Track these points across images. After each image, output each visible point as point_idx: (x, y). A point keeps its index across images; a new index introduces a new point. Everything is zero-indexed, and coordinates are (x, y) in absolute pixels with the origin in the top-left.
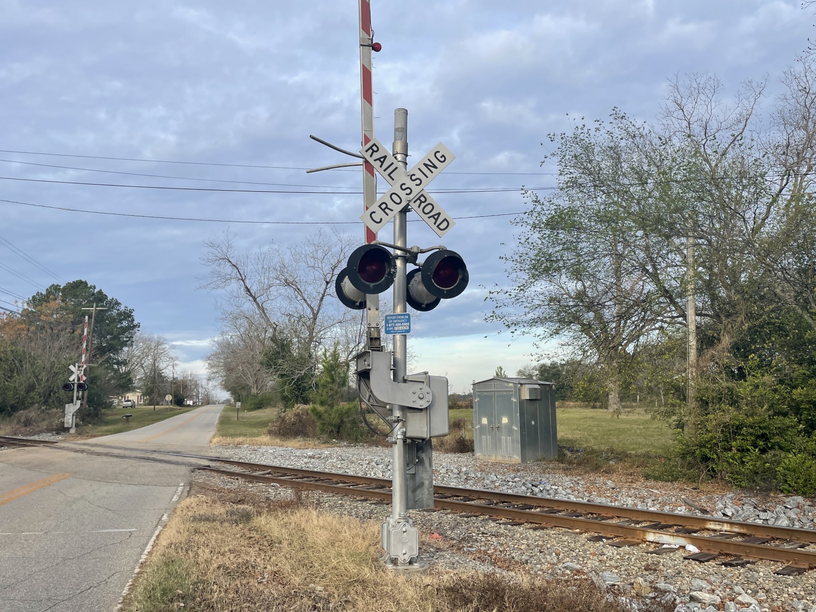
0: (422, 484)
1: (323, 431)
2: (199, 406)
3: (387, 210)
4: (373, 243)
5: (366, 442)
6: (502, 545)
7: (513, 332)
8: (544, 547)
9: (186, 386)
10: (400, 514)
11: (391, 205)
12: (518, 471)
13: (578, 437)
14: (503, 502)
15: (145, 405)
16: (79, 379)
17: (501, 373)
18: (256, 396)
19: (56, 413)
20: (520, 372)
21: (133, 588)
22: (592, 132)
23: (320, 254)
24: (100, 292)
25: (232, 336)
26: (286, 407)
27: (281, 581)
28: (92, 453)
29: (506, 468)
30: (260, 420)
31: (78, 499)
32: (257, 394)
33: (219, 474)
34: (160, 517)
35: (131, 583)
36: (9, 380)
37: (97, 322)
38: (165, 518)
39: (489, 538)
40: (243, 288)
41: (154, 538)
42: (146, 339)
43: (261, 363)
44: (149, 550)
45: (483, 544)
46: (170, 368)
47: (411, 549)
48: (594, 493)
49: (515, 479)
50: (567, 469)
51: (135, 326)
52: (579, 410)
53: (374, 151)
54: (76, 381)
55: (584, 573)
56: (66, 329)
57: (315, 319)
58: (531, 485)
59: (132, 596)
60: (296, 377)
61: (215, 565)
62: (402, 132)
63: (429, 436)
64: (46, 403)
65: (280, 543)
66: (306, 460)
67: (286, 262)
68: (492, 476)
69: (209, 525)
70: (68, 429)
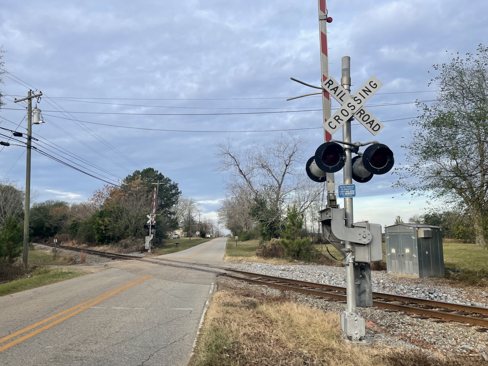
0: (365, 291)
1: (289, 254)
2: (214, 238)
3: (339, 120)
4: (330, 141)
5: (316, 262)
6: (416, 331)
7: (412, 194)
8: (446, 334)
9: (207, 226)
10: (352, 309)
11: (342, 117)
12: (418, 283)
13: (457, 262)
14: (412, 303)
15: (185, 237)
16: (152, 222)
17: (399, 220)
18: (246, 233)
19: (140, 241)
20: (411, 220)
21: (198, 343)
22: (464, 62)
23: (282, 149)
24: (161, 174)
25: (231, 198)
26: (264, 239)
27: (281, 346)
28: (162, 264)
29: (410, 281)
30: (249, 247)
31: (159, 290)
32: (247, 231)
33: (232, 278)
34: (204, 302)
35: (196, 340)
36: (116, 223)
37: (159, 191)
38: (207, 303)
39: (407, 326)
40: (238, 170)
41: (204, 315)
42: (184, 200)
43: (249, 214)
44: (203, 322)
45: (403, 330)
46: (198, 216)
47: (360, 331)
48: (473, 299)
49: (417, 289)
50: (452, 283)
51: (179, 193)
52: (454, 244)
53: (330, 84)
54: (150, 224)
55: (476, 353)
56: (144, 195)
57: (280, 188)
58: (428, 293)
59: (199, 348)
60: (270, 222)
61: (242, 333)
62: (347, 71)
63: (370, 261)
64: (135, 235)
65: (277, 322)
66: (280, 272)
67: (262, 154)
68: (401, 286)
69: (233, 309)
70: (147, 250)
